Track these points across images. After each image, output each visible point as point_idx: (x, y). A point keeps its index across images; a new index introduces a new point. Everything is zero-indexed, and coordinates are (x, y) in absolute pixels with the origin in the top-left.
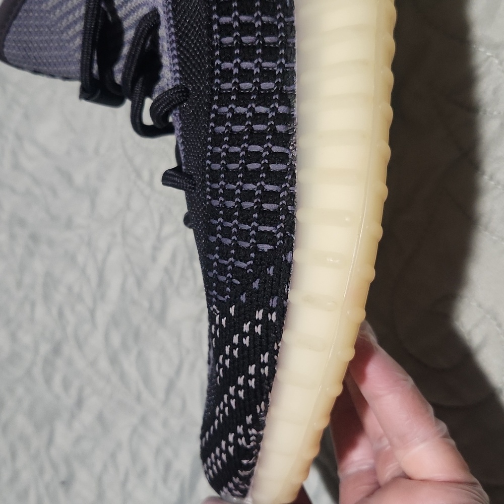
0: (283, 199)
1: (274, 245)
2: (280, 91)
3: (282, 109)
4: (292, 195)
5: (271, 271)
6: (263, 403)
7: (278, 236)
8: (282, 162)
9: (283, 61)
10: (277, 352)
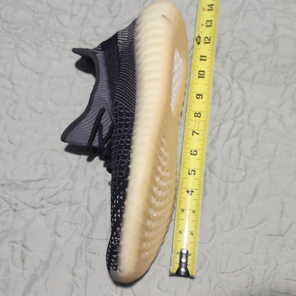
0: (126, 163)
1: (123, 176)
2: (128, 135)
3: (129, 140)
4: (129, 162)
5: (121, 184)
6: (119, 227)
7: (124, 173)
8: (127, 153)
9: (130, 128)
10: (123, 209)
